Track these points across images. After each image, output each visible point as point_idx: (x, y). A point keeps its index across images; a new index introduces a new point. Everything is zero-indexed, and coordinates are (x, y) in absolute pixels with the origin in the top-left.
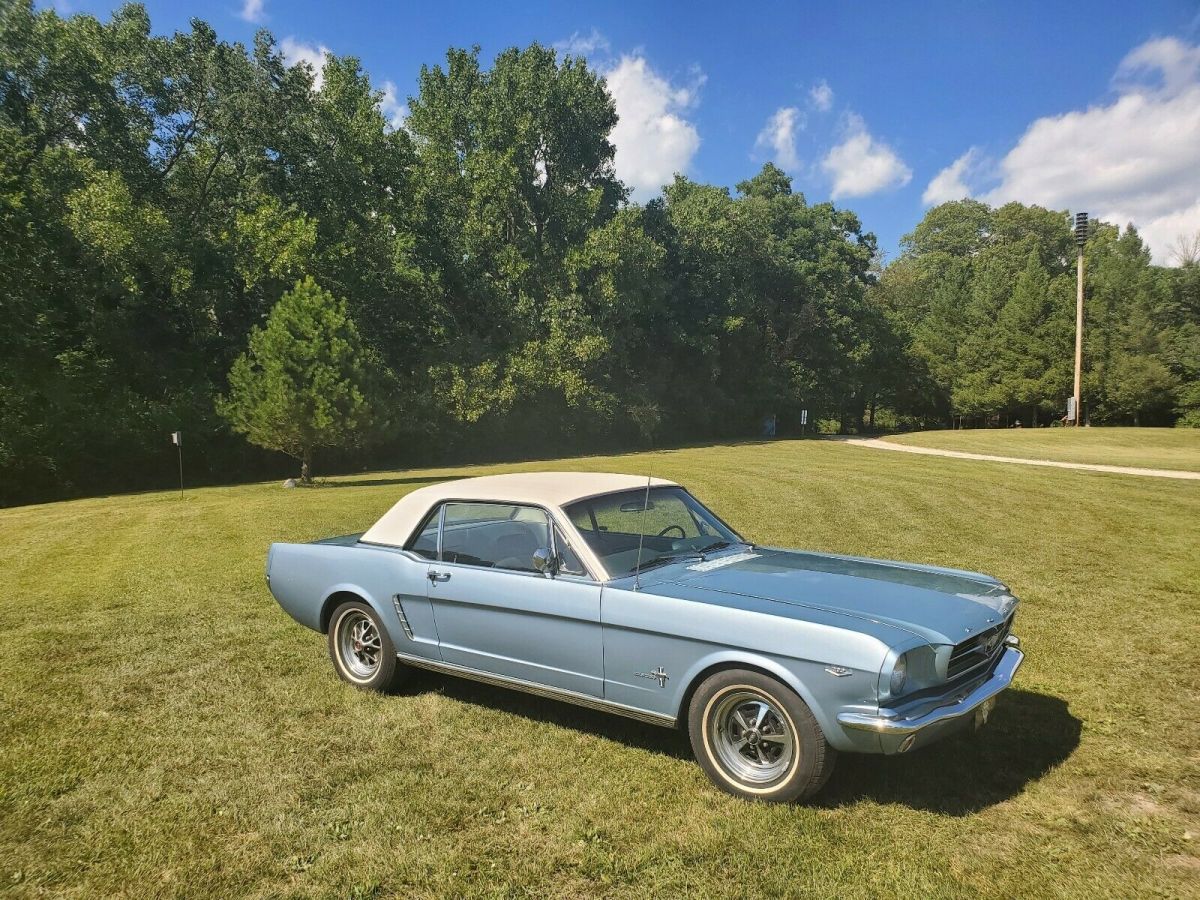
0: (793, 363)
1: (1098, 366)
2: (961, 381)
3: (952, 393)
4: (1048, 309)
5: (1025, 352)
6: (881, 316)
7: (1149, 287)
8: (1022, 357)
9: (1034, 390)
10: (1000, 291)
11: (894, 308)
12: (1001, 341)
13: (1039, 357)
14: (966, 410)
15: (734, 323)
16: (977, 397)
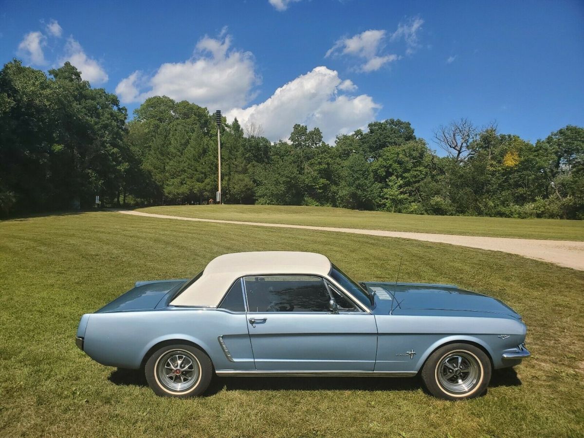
0: (90, 171)
1: (226, 178)
2: (168, 182)
3: (164, 188)
4: (205, 151)
5: (196, 170)
6: (128, 149)
7: (244, 146)
8: (195, 173)
9: (201, 188)
10: (183, 141)
11: (134, 145)
12: (185, 165)
13: (202, 173)
14: (171, 196)
15: (58, 148)
16: (176, 190)
